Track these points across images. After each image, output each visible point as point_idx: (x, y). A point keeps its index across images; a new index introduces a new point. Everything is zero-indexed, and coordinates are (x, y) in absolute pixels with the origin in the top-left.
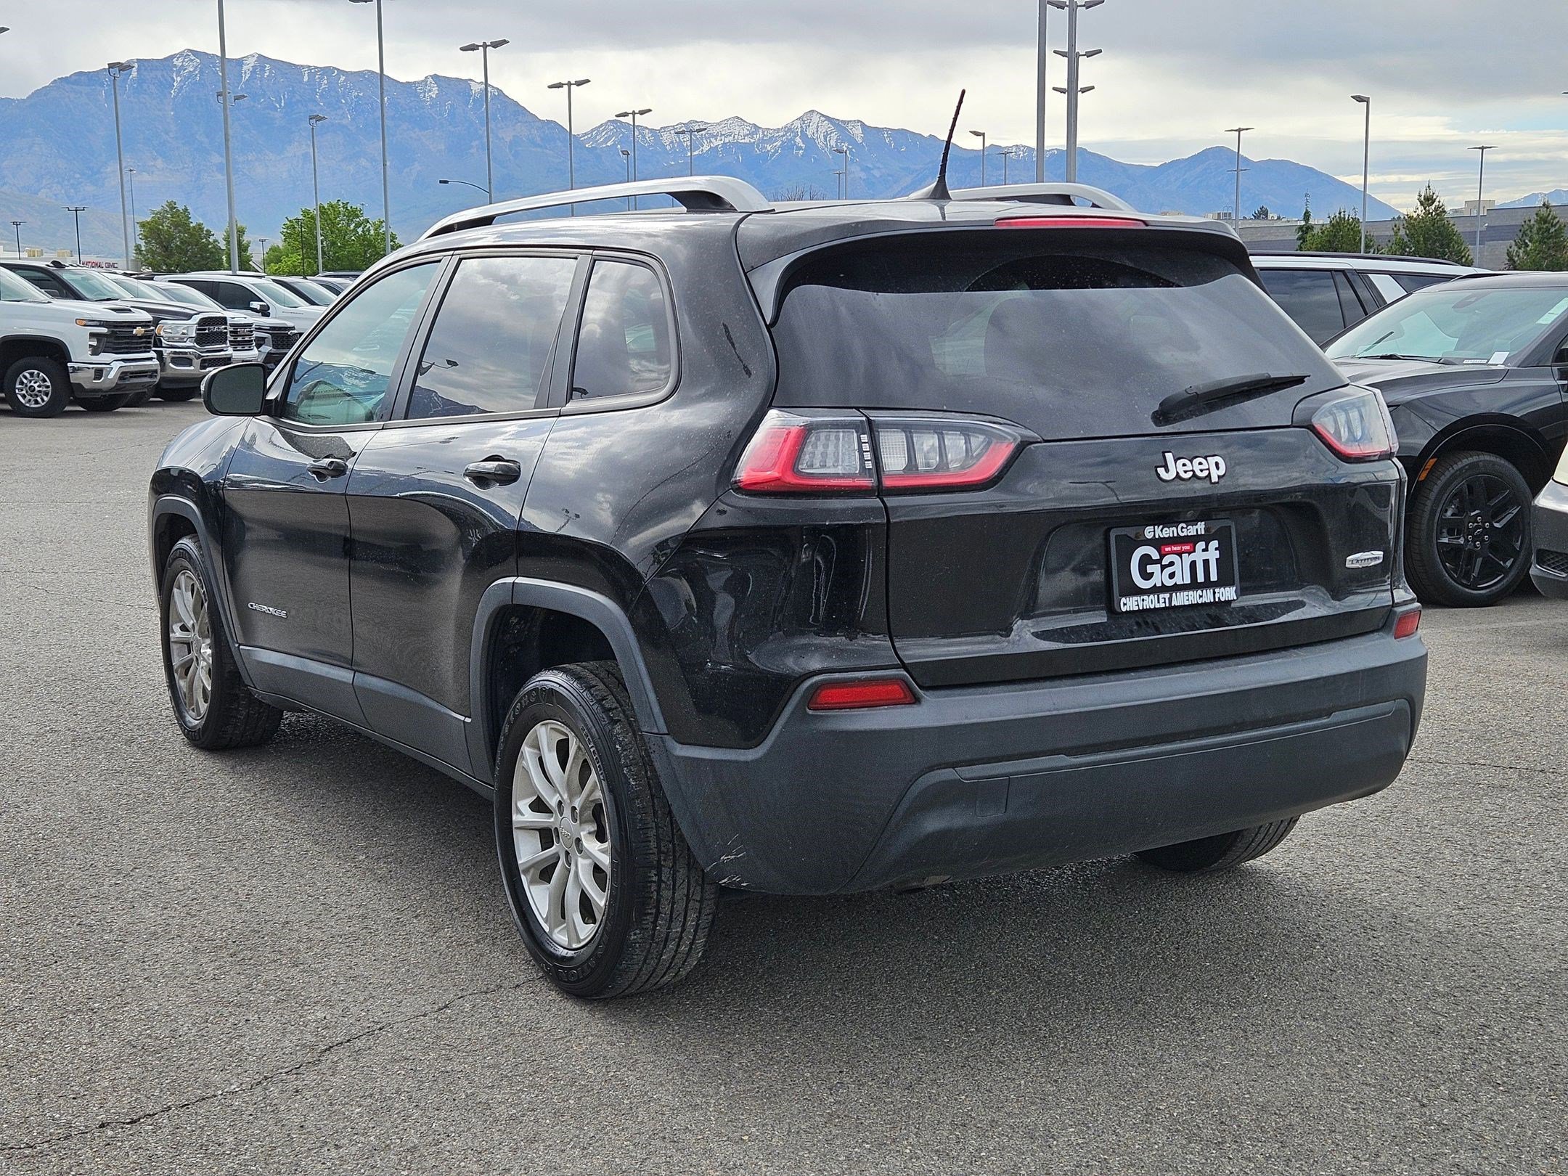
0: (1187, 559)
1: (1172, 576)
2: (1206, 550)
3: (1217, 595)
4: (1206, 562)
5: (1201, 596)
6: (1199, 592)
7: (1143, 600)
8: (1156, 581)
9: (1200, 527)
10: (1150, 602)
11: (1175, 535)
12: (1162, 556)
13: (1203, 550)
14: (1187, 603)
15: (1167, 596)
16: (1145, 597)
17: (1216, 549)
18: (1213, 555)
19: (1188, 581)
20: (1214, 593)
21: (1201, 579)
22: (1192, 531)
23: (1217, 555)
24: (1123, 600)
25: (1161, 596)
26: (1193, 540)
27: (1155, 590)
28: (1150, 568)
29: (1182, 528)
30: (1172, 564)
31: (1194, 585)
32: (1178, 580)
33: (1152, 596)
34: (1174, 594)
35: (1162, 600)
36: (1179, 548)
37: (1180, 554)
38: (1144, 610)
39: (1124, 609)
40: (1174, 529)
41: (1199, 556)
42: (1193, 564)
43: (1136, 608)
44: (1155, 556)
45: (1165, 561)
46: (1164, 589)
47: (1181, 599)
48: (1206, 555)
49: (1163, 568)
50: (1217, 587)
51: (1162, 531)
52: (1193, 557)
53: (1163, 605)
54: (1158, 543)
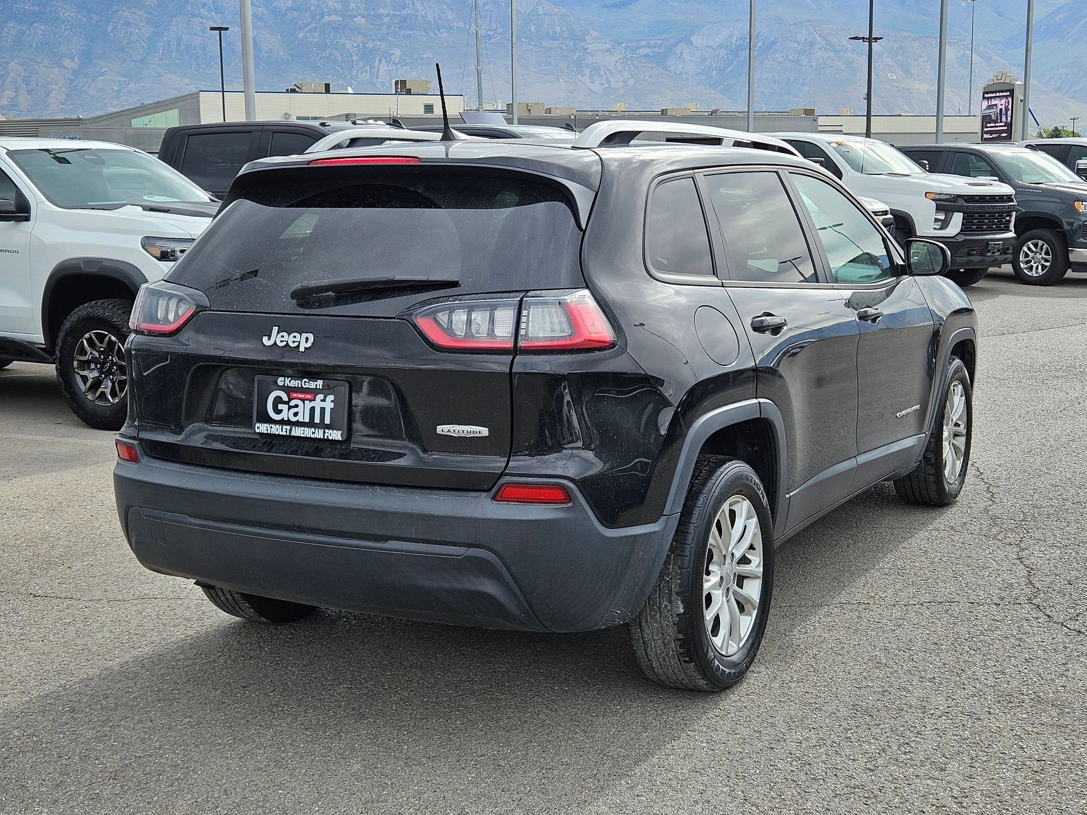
0: (309, 405)
1: (296, 414)
2: (324, 400)
3: (326, 435)
4: (323, 410)
5: (313, 433)
6: (313, 430)
7: (271, 427)
8: (284, 416)
9: (320, 383)
10: (276, 430)
11: (300, 386)
12: (290, 399)
13: (322, 401)
14: (302, 435)
15: (288, 428)
16: (273, 426)
17: (332, 401)
18: (329, 405)
19: (307, 420)
20: (324, 432)
21: (317, 420)
22: (312, 385)
23: (332, 405)
24: (258, 425)
25: (284, 427)
26: (315, 392)
27: (282, 422)
28: (280, 406)
29: (305, 382)
30: (296, 406)
31: (311, 424)
32: (300, 418)
33: (277, 426)
34: (294, 428)
35: (284, 430)
36: (303, 396)
37: (303, 400)
38: (270, 434)
39: (257, 431)
40: (299, 382)
41: (318, 404)
42: (312, 410)
43: (266, 432)
44: (285, 398)
45: (292, 403)
46: (288, 422)
47: (298, 432)
48: (323, 404)
49: (290, 408)
50: (327, 428)
51: (290, 381)
52: (313, 404)
53: (285, 434)
54: (288, 390)
